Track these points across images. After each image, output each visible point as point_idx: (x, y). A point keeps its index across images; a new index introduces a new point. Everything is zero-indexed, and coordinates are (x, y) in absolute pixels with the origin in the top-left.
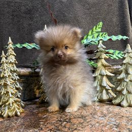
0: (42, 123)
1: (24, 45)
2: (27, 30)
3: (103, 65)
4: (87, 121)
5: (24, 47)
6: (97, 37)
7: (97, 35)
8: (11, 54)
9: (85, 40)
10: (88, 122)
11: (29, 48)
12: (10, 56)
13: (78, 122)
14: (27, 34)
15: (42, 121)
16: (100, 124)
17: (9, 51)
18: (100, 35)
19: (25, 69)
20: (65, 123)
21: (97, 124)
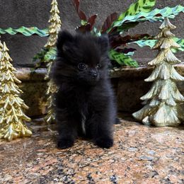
1: (19, 30)
2: (30, 8)
5: (19, 33)
10: (109, 155)
11: (28, 34)
13: (95, 154)
14: (29, 15)
15: (41, 152)
20: (74, 155)
21: (123, 159)
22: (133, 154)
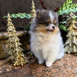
0: (33, 72)
3: (73, 28)
4: (61, 70)
6: (69, 8)
7: (69, 6)
8: (10, 25)
9: (61, 11)
12: (10, 27)
13: (55, 71)
15: (34, 71)
16: (69, 72)
17: (8, 23)
18: (72, 6)
19: (20, 32)
20: (47, 72)
21: (67, 73)
22: (70, 71)
